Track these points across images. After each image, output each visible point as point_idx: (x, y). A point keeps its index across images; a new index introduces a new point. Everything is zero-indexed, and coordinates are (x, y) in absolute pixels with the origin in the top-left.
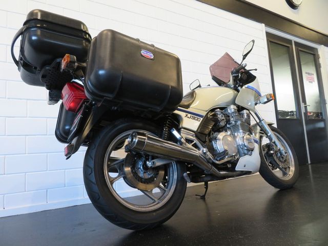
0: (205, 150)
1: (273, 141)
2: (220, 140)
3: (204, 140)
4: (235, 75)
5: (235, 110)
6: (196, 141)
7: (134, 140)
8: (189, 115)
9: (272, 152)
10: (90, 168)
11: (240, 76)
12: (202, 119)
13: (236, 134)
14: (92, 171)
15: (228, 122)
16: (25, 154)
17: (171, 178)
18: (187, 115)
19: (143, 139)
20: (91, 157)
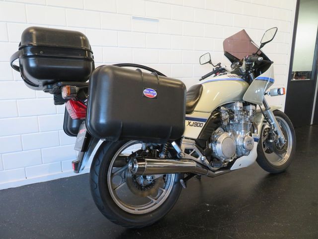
0: (203, 158)
1: (275, 130)
2: (220, 143)
3: (204, 146)
4: (249, 63)
5: (241, 108)
6: (196, 149)
7: (135, 166)
8: (192, 122)
9: (271, 141)
10: (95, 183)
11: (254, 64)
12: (204, 123)
13: (237, 132)
14: (97, 186)
15: (232, 118)
16: (39, 132)
17: (169, 179)
18: (189, 123)
19: (143, 164)
20: (96, 174)
